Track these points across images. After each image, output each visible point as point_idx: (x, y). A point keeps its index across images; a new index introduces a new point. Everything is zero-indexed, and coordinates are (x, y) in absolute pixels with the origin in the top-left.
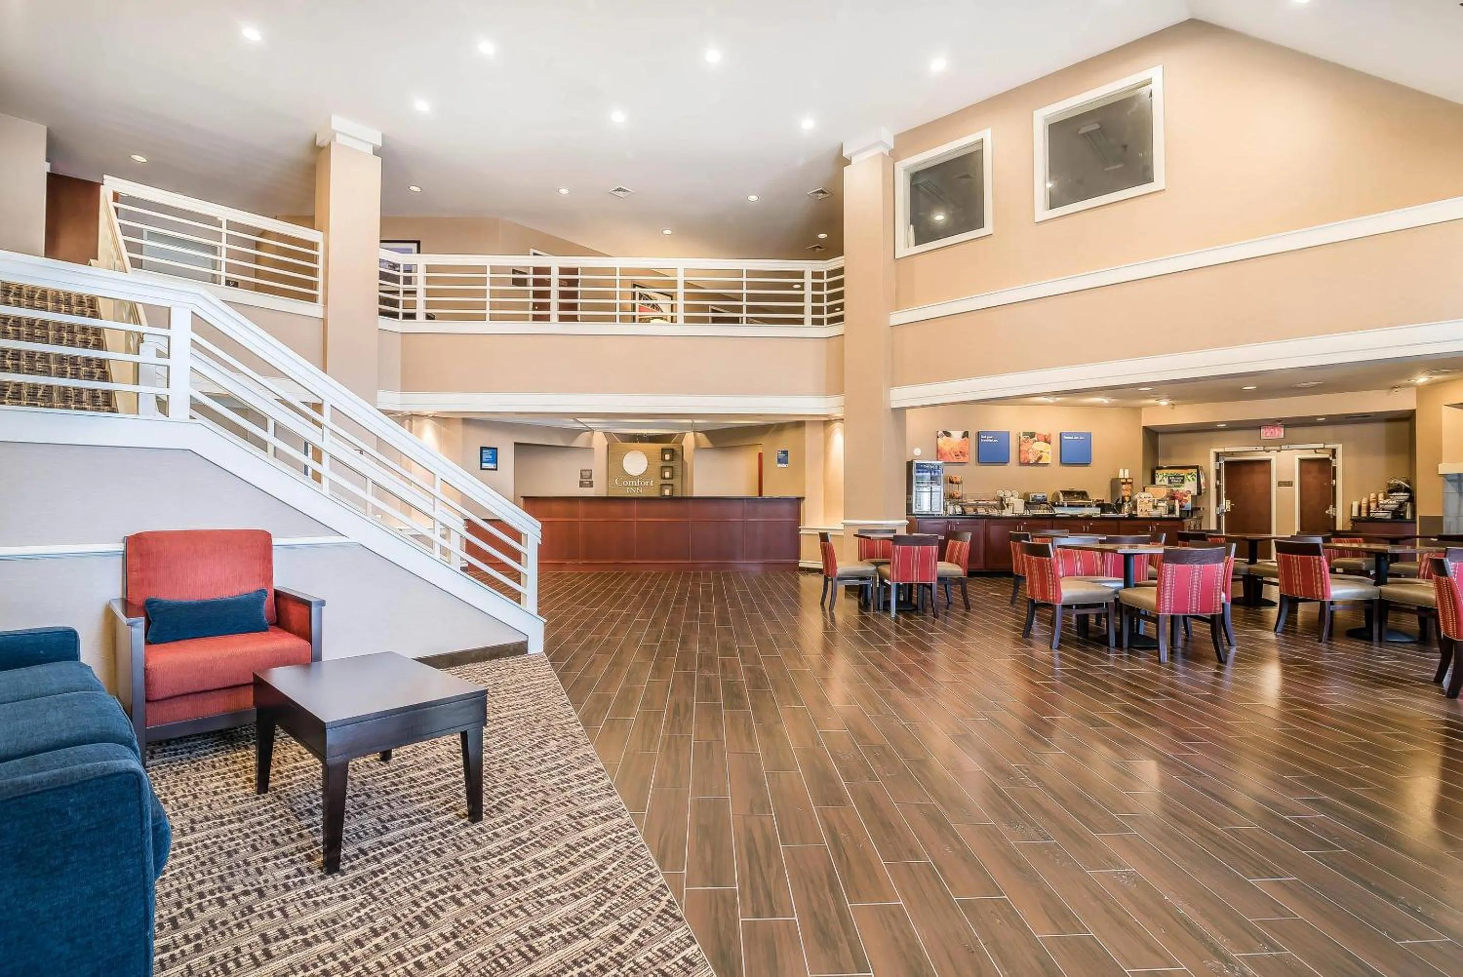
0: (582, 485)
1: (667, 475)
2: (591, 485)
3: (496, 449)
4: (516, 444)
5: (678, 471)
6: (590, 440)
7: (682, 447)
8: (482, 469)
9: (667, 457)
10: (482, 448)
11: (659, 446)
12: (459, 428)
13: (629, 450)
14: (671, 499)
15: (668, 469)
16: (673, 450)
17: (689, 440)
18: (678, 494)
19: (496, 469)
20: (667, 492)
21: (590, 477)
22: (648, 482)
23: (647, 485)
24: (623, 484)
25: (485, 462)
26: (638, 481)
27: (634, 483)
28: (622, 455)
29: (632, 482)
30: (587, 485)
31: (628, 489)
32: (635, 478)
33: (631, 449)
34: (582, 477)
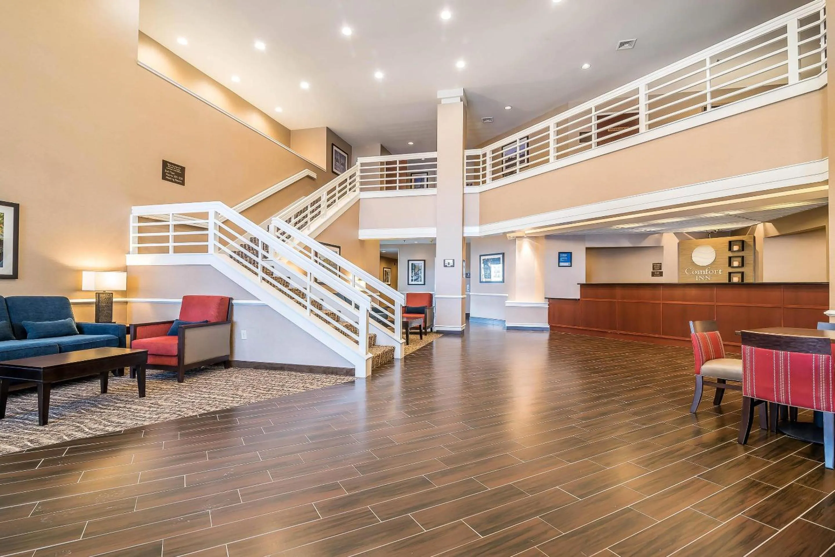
0: (653, 274)
1: (736, 264)
2: (661, 274)
3: (571, 253)
4: (587, 249)
5: (749, 259)
6: (659, 240)
7: (754, 237)
8: (559, 266)
9: (736, 248)
10: (560, 253)
11: (727, 239)
12: (545, 241)
13: (697, 246)
14: (742, 285)
15: (737, 259)
16: (743, 242)
17: (760, 229)
18: (749, 279)
19: (571, 266)
20: (736, 279)
21: (661, 269)
22: (717, 271)
23: (715, 273)
24: (692, 273)
25: (562, 262)
26: (707, 271)
27: (703, 272)
28: (691, 250)
29: (701, 271)
30: (658, 273)
31: (697, 277)
32: (703, 268)
33: (698, 245)
34: (653, 269)
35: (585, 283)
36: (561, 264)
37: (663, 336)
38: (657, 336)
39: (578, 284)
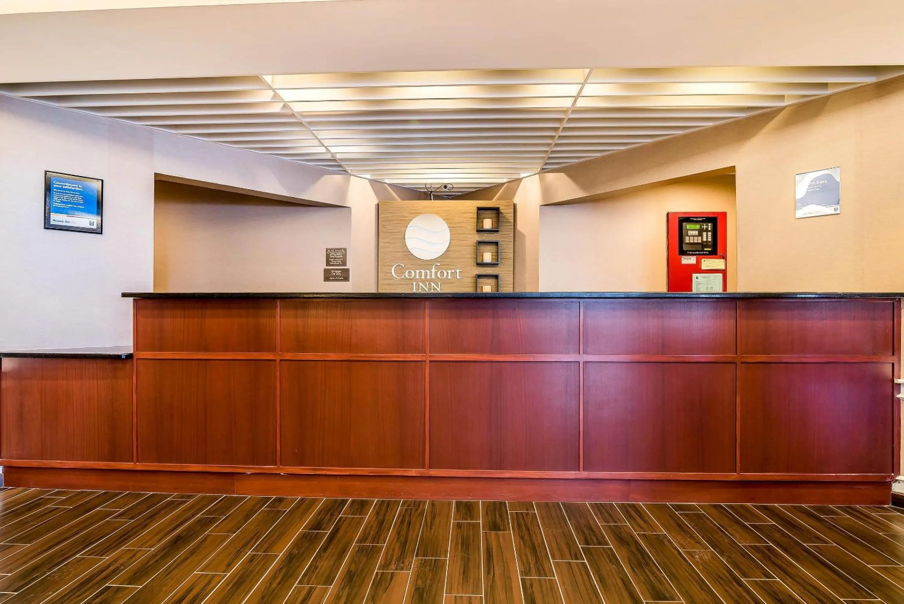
0: (328, 276)
1: (488, 257)
2: (345, 276)
7: (515, 206)
8: (48, 226)
9: (488, 224)
11: (472, 205)
13: (417, 213)
15: (488, 247)
16: (496, 210)
18: (507, 289)
19: (99, 231)
20: (487, 288)
21: (344, 263)
22: (452, 273)
23: (449, 277)
24: (405, 276)
25: (59, 211)
26: (433, 271)
27: (426, 275)
28: (404, 223)
29: (423, 271)
30: (338, 273)
31: (414, 283)
32: (427, 264)
33: (420, 213)
34: (328, 264)
35: (151, 291)
36: (57, 218)
37: (434, 472)
38: (413, 472)
39: (124, 295)
